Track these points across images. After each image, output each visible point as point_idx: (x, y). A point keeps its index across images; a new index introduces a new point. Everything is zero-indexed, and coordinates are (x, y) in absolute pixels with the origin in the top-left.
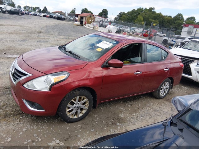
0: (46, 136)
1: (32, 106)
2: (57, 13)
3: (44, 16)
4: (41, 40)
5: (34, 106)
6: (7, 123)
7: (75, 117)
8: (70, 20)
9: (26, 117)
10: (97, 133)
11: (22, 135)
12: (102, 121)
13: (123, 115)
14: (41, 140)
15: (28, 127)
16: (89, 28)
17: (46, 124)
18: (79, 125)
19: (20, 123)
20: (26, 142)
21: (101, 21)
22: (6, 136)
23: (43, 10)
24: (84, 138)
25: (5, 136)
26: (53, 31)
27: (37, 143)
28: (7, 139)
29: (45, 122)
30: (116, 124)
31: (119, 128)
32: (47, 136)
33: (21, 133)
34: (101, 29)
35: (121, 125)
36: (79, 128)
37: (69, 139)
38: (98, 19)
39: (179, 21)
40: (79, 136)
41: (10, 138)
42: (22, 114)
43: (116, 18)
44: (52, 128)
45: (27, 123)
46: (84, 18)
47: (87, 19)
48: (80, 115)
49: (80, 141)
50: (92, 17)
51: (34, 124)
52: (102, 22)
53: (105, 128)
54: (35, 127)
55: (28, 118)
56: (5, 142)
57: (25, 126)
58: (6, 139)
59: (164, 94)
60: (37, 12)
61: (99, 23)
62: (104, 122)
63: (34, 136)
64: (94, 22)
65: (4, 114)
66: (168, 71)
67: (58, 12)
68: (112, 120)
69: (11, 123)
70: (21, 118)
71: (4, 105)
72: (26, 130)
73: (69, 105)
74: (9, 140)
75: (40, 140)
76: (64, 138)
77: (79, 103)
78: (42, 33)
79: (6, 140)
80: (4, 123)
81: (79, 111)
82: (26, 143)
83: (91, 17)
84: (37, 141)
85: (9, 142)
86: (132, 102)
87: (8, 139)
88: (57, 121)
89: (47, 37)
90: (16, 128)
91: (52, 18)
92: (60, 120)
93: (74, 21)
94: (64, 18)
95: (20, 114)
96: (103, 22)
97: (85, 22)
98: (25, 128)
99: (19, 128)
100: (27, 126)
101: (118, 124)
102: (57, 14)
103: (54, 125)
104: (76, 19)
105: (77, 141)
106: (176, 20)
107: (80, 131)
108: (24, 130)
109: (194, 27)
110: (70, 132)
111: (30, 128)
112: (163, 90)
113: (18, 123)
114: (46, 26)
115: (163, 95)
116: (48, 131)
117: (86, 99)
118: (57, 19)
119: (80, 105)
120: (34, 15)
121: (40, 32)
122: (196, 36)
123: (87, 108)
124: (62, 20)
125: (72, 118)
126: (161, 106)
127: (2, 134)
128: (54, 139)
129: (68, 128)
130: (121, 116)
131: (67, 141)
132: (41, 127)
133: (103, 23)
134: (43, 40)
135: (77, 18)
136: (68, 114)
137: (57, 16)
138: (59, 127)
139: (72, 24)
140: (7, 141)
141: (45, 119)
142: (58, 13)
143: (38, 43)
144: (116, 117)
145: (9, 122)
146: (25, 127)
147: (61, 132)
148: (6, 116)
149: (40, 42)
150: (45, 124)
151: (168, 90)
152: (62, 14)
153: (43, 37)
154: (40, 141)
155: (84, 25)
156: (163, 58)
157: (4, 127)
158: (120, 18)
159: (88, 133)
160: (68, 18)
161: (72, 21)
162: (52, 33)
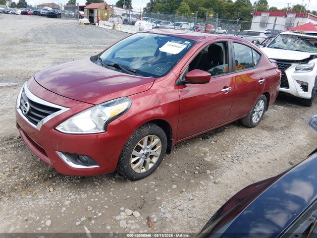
0: (107, 207)
1: (76, 162)
2: (46, 6)
3: (24, 13)
4: (32, 53)
5: (79, 161)
6: (33, 196)
7: (144, 170)
8: (69, 16)
9: (61, 181)
10: (184, 190)
11: (66, 212)
12: (184, 171)
13: (209, 158)
14: (102, 214)
15: (72, 197)
16: (105, 27)
17: (100, 188)
18: (151, 182)
19: (55, 193)
20: (78, 221)
21: (123, 15)
22: (40, 217)
23: (18, 4)
24: (167, 199)
25: (38, 218)
26: (47, 37)
27: (96, 220)
28: (45, 223)
29: (97, 185)
30: (205, 172)
31: (211, 177)
32: (109, 206)
33: (64, 209)
34: (127, 29)
35: (213, 173)
36: (153, 186)
37: (145, 206)
38: (119, 11)
39: (245, 8)
40: (158, 198)
41: (48, 219)
42: (52, 177)
43: (145, 9)
44: (111, 193)
45: (67, 191)
46: (96, 12)
47: (99, 13)
48: (151, 166)
49: (162, 206)
50: (109, 9)
51: (80, 191)
52: (126, 15)
53: (192, 181)
54: (84, 196)
55: (65, 184)
56: (42, 228)
57: (65, 197)
58: (43, 222)
59: (258, 119)
60: (8, 7)
61: (121, 18)
62: (186, 172)
63: (88, 209)
64: (112, 16)
65: (23, 182)
66: (263, 82)
67: (48, 5)
68: (197, 168)
69: (41, 196)
70: (53, 185)
71: (15, 168)
72: (71, 203)
73: (134, 152)
74: (49, 223)
75: (100, 214)
76: (136, 204)
77: (148, 147)
78: (30, 42)
79: (42, 224)
80: (28, 197)
81: (148, 160)
82: (79, 223)
83: (106, 9)
84: (95, 217)
85: (49, 227)
86: (215, 138)
87: (45, 221)
88: (115, 181)
89: (41, 48)
90: (52, 203)
91: (39, 15)
92: (118, 178)
93: (77, 18)
94: (60, 14)
95: (50, 178)
96: (128, 15)
97: (98, 19)
98: (68, 200)
99: (57, 201)
100: (69, 197)
101: (208, 172)
102: (46, 8)
103: (111, 188)
104: (80, 14)
105: (158, 206)
106: (239, 6)
107: (156, 190)
108: (67, 203)
109: (270, 15)
110: (142, 195)
111: (76, 198)
112: (256, 113)
113: (52, 194)
114: (32, 30)
115: (256, 122)
116: (106, 199)
117: (157, 140)
118: (48, 17)
119: (149, 151)
120: (5, 13)
121: (26, 41)
122: (275, 29)
123: (159, 153)
124: (57, 18)
125: (139, 172)
126: (258, 138)
127: (33, 216)
128: (122, 209)
129: (136, 189)
130: (208, 160)
131: (143, 209)
132: (94, 194)
133: (128, 18)
134: (36, 53)
135: (82, 13)
136: (134, 167)
137: (47, 12)
138: (121, 189)
139: (74, 23)
140: (45, 225)
141: (94, 181)
142: (49, 7)
143: (29, 58)
144: (201, 162)
145: (36, 194)
146: (67, 198)
147: (128, 197)
148: (27, 185)
149: (31, 56)
150: (97, 187)
151: (262, 112)
152: (55, 7)
153: (35, 49)
154: (100, 216)
155: (97, 24)
156: (256, 63)
157: (31, 204)
158: (152, 8)
159: (170, 192)
160: (66, 13)
161: (74, 17)
162: (46, 40)
